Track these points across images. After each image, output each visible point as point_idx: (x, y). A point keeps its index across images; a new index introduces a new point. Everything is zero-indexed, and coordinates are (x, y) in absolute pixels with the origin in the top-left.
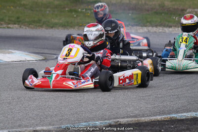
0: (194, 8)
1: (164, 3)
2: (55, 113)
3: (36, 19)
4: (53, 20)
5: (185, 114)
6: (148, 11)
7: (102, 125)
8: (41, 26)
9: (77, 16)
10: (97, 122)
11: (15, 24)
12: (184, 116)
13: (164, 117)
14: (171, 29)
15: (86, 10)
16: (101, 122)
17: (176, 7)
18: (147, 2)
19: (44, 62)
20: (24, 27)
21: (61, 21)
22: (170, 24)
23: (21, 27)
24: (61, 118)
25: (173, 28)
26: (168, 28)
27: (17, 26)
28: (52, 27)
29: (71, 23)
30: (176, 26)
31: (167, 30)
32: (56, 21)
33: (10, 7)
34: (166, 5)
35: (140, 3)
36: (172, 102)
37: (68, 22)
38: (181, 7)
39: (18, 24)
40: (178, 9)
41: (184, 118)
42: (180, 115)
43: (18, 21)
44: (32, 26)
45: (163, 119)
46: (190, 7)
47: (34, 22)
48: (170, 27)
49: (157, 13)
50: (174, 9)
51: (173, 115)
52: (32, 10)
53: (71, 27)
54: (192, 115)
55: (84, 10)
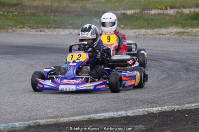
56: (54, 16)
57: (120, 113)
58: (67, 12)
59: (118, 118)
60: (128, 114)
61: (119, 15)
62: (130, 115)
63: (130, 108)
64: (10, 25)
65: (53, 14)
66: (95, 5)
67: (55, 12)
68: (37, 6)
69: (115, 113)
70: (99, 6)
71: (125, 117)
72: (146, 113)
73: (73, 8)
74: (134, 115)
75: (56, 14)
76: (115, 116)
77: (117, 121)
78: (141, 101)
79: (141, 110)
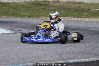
0: (95, 9)
1: (80, 6)
2: (10, 59)
3: (15, 13)
4: (24, 13)
5: (73, 60)
6: (72, 9)
7: (31, 65)
8: (18, 17)
9: (36, 12)
10: (28, 64)
11: (5, 15)
12: (72, 61)
13: (62, 61)
14: (81, 19)
15: (41, 9)
16: (30, 64)
17: (86, 8)
18: (72, 5)
19: (14, 34)
20: (9, 17)
21: (28, 14)
22: (82, 16)
23: (7, 17)
24: (13, 62)
25: (83, 18)
26: (80, 18)
27: (5, 16)
28: (23, 17)
29: (33, 15)
30: (84, 17)
31: (80, 19)
32: (25, 14)
33: (4, 7)
34: (81, 7)
35: (69, 5)
36: (70, 54)
37: (31, 15)
38: (89, 8)
39: (6, 16)
40: (87, 9)
41: (72, 62)
42: (71, 60)
43: (6, 14)
44: (13, 16)
45: (62, 62)
46: (93, 8)
47: (14, 14)
48: (82, 18)
49: (76, 11)
50: (85, 9)
51: (67, 61)
52: (14, 9)
53: (33, 17)
54: (77, 61)
55: (40, 9)
56: (64, 11)
57: (82, 60)
58: (71, 9)
59: (81, 62)
60: (86, 61)
61: (96, 11)
62: (87, 61)
63: (88, 58)
64: (41, 15)
65: (63, 10)
66: (85, 6)
67: (64, 9)
68: (56, 6)
69: (79, 60)
70: (87, 6)
71: (84, 62)
72: (95, 61)
73: (74, 7)
74: (89, 61)
75: (65, 10)
76: (79, 62)
77: (80, 64)
78: (95, 54)
79: (93, 59)
